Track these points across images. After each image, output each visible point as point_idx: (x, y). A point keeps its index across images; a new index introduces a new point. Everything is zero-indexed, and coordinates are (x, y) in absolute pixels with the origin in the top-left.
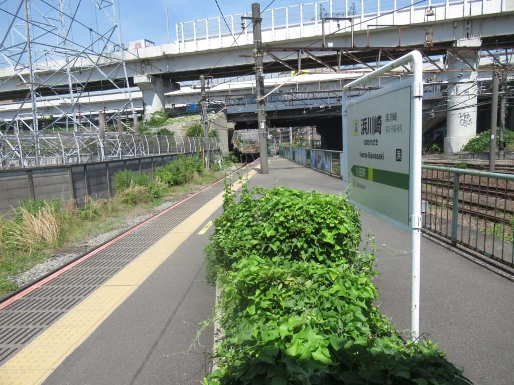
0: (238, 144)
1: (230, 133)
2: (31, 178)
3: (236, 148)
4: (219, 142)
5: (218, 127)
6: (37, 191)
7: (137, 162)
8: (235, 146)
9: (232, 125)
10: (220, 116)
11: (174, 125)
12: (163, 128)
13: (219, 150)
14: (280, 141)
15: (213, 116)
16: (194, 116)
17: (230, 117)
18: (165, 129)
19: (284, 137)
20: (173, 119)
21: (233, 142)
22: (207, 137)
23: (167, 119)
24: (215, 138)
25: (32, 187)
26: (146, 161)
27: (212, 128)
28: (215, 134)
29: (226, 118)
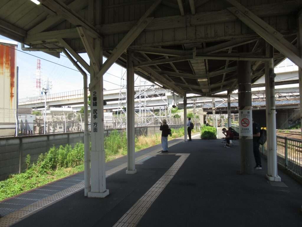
0: (209, 122)
1: (205, 116)
2: (155, 129)
3: (207, 123)
4: (199, 120)
5: (199, 114)
6: (156, 132)
7: (174, 126)
8: (207, 122)
9: (205, 113)
10: (200, 110)
11: (180, 113)
12: (176, 114)
13: (199, 124)
14: (233, 120)
15: (197, 110)
16: (189, 109)
17: (205, 110)
18: (177, 115)
19: (235, 118)
20: (180, 110)
21: (206, 120)
22: (195, 118)
23: (177, 110)
24: (198, 119)
25: (155, 131)
26: (177, 126)
27: (197, 114)
28: (198, 117)
29: (203, 110)
